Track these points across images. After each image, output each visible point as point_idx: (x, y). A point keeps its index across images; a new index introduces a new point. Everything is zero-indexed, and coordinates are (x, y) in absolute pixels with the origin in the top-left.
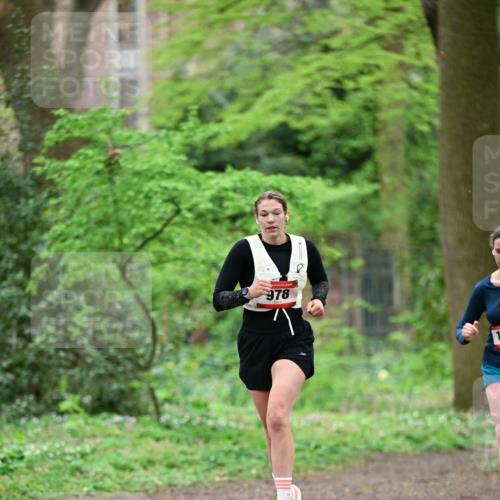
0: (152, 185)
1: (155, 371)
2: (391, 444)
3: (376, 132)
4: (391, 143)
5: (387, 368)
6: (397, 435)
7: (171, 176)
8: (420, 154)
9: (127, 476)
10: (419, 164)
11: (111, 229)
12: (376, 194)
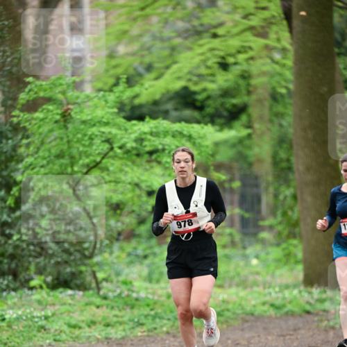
0: (94, 130)
1: (96, 259)
2: (260, 310)
3: (249, 93)
4: (260, 101)
5: (257, 257)
6: (264, 304)
7: (107, 124)
8: (280, 108)
9: (77, 332)
10: (279, 115)
11: (65, 161)
12: (249, 136)
